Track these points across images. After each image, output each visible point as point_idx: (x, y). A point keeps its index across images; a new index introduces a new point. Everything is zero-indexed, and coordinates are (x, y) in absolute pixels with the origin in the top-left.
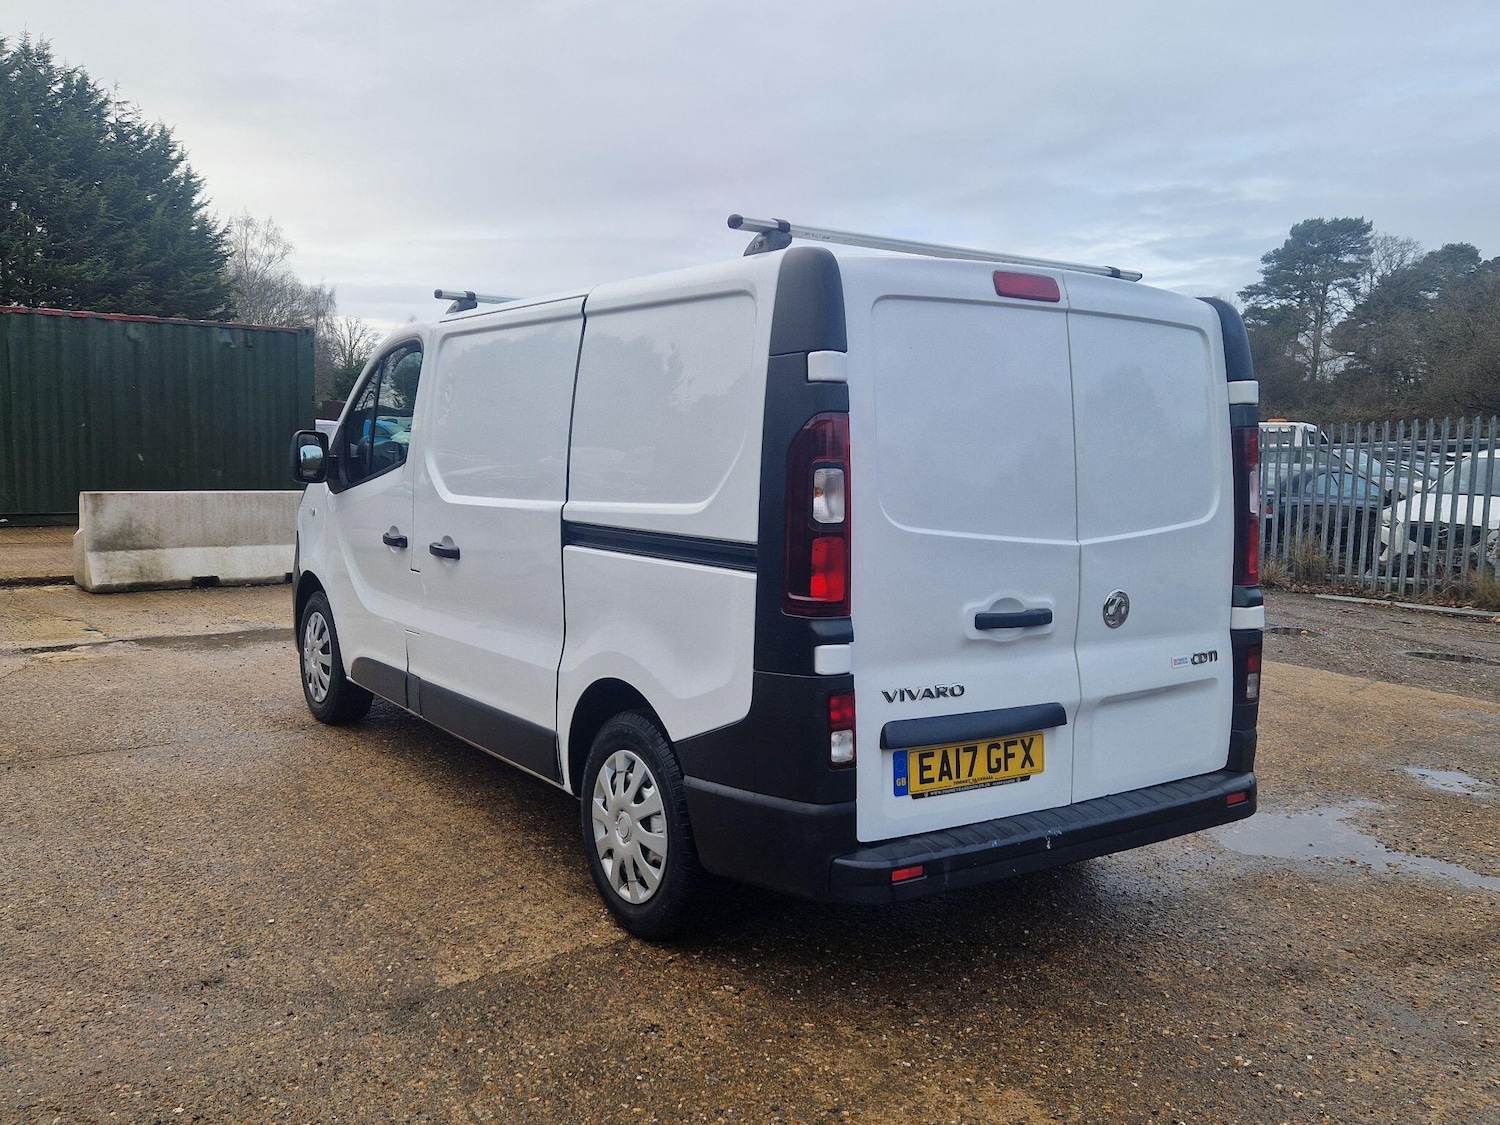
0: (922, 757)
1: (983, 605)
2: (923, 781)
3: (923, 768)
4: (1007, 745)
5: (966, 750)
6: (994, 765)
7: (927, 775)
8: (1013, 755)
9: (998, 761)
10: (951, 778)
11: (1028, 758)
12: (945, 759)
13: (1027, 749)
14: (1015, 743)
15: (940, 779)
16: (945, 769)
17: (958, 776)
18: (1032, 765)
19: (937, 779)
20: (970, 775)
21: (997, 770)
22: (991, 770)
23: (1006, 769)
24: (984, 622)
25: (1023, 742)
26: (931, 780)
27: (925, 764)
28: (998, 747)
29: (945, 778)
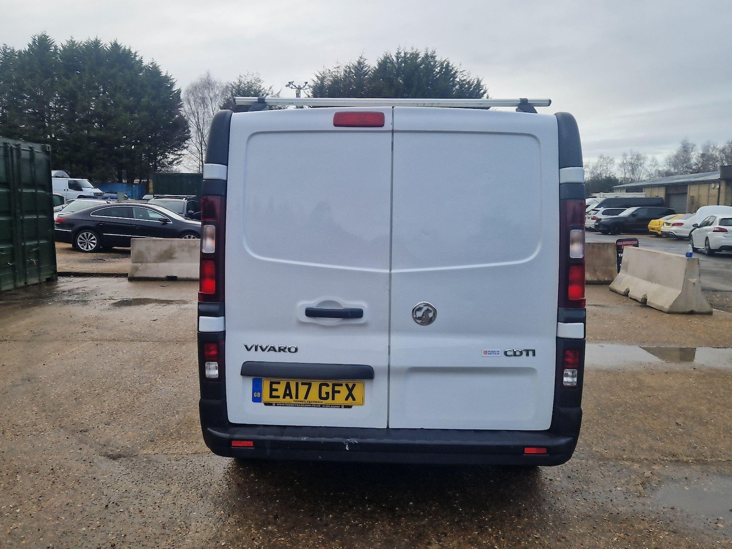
0: (272, 383)
1: (313, 303)
2: (271, 396)
3: (272, 390)
4: (334, 385)
5: (303, 384)
6: (324, 395)
7: (274, 393)
8: (339, 392)
9: (327, 393)
10: (291, 398)
11: (350, 395)
12: (288, 386)
13: (350, 390)
14: (341, 385)
15: (284, 397)
16: (288, 392)
17: (297, 397)
18: (354, 399)
19: (282, 396)
20: (306, 398)
21: (327, 398)
22: (321, 397)
23: (333, 399)
24: (311, 313)
25: (347, 385)
26: (278, 397)
27: (273, 388)
28: (328, 385)
29: (288, 398)
